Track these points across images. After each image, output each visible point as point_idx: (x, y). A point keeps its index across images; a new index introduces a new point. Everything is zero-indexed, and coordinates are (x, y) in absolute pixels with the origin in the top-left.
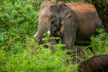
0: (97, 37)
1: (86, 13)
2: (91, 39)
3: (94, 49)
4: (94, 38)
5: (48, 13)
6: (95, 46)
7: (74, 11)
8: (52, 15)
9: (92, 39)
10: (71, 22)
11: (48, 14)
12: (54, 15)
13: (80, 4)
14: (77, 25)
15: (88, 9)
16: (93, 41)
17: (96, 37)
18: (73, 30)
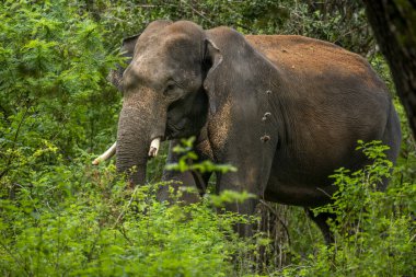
0: (359, 176)
1: (319, 78)
2: (335, 180)
3: (344, 220)
4: (347, 179)
5: (156, 71)
6: (346, 210)
7: (276, 67)
8: (170, 79)
9: (339, 180)
10: (261, 109)
11: (156, 75)
12: (178, 79)
13: (298, 41)
14: (281, 122)
15: (330, 62)
16: (341, 189)
17: (355, 174)
18: (266, 140)
